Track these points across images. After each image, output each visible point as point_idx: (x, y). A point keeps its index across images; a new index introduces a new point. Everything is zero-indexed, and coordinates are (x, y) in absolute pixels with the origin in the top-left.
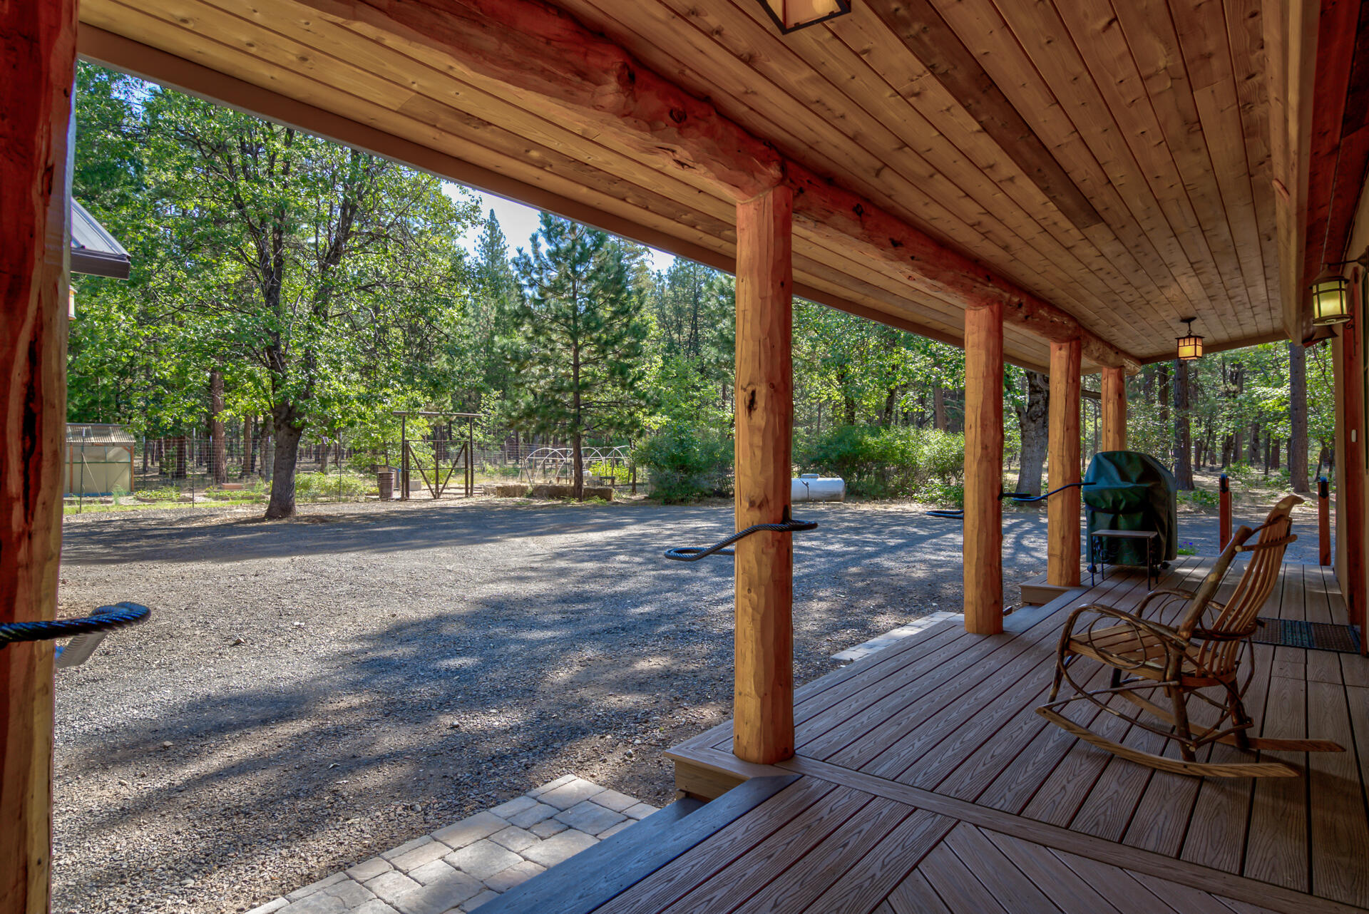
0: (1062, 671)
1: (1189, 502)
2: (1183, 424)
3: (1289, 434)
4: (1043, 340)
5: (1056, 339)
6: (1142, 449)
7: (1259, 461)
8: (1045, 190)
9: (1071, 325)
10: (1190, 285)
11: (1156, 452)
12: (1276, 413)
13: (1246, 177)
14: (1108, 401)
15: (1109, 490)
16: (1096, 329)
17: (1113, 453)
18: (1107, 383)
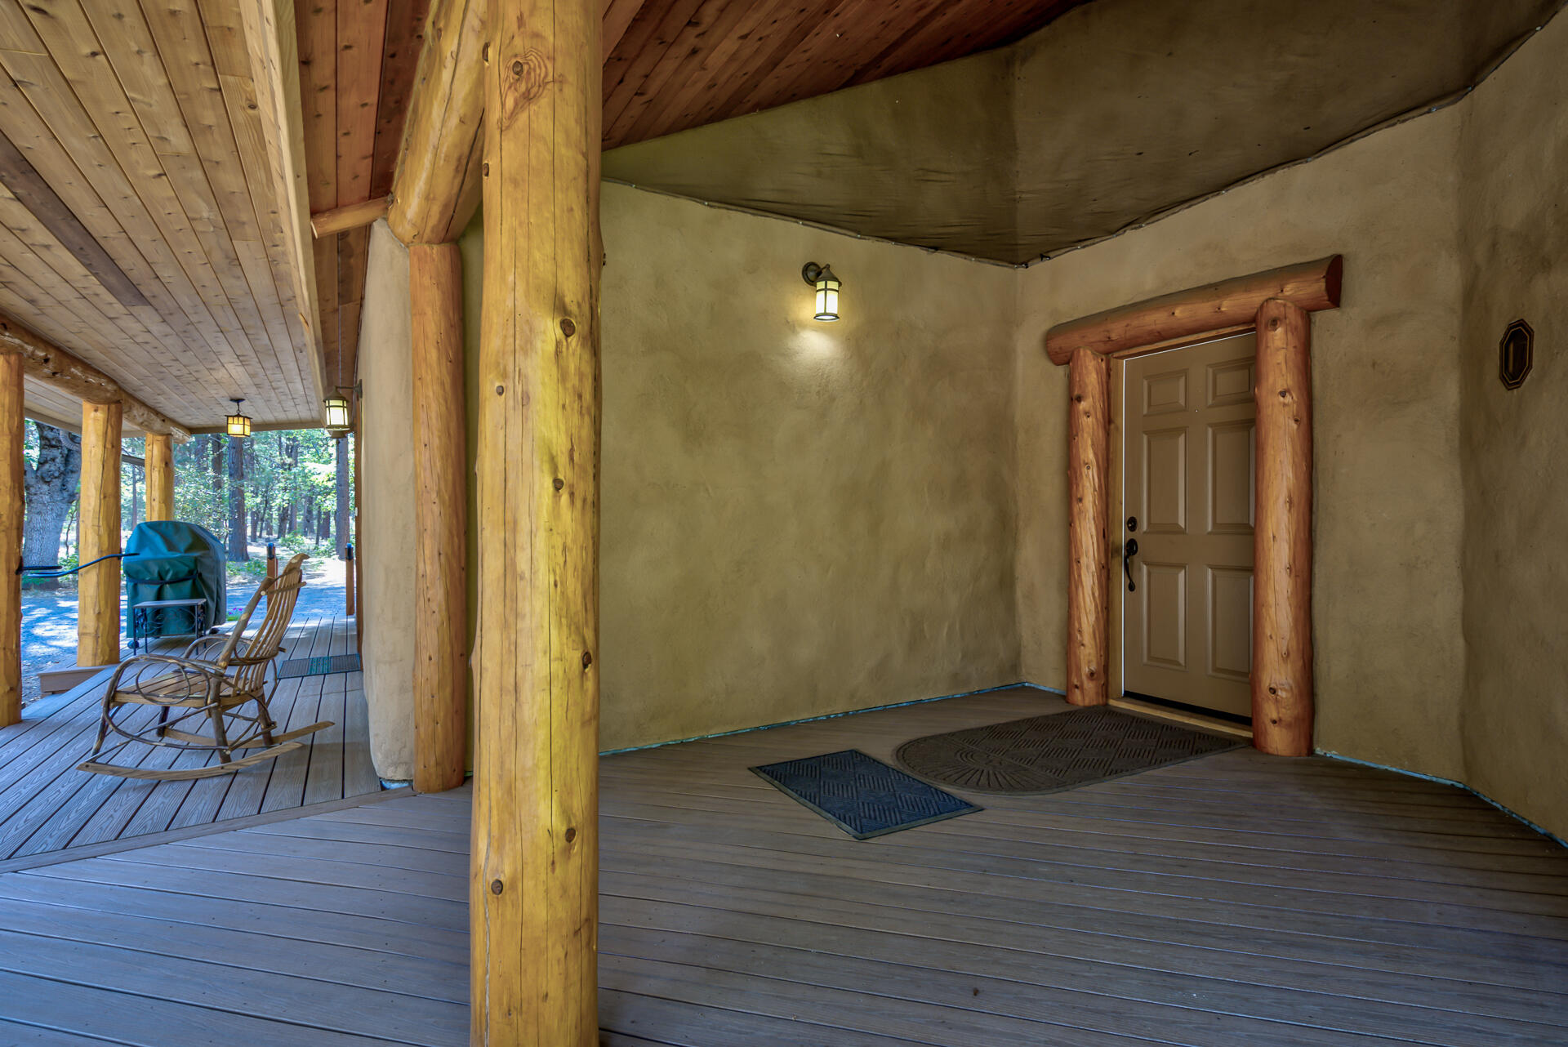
0: (107, 722)
1: (244, 573)
2: (238, 494)
3: (335, 507)
4: (75, 398)
5: (89, 399)
6: (192, 520)
7: (312, 531)
8: (88, 266)
9: (110, 387)
10: (237, 371)
11: (207, 523)
12: (326, 488)
13: (278, 306)
14: (152, 468)
15: (154, 560)
16: (140, 395)
17: (159, 523)
18: (150, 450)
